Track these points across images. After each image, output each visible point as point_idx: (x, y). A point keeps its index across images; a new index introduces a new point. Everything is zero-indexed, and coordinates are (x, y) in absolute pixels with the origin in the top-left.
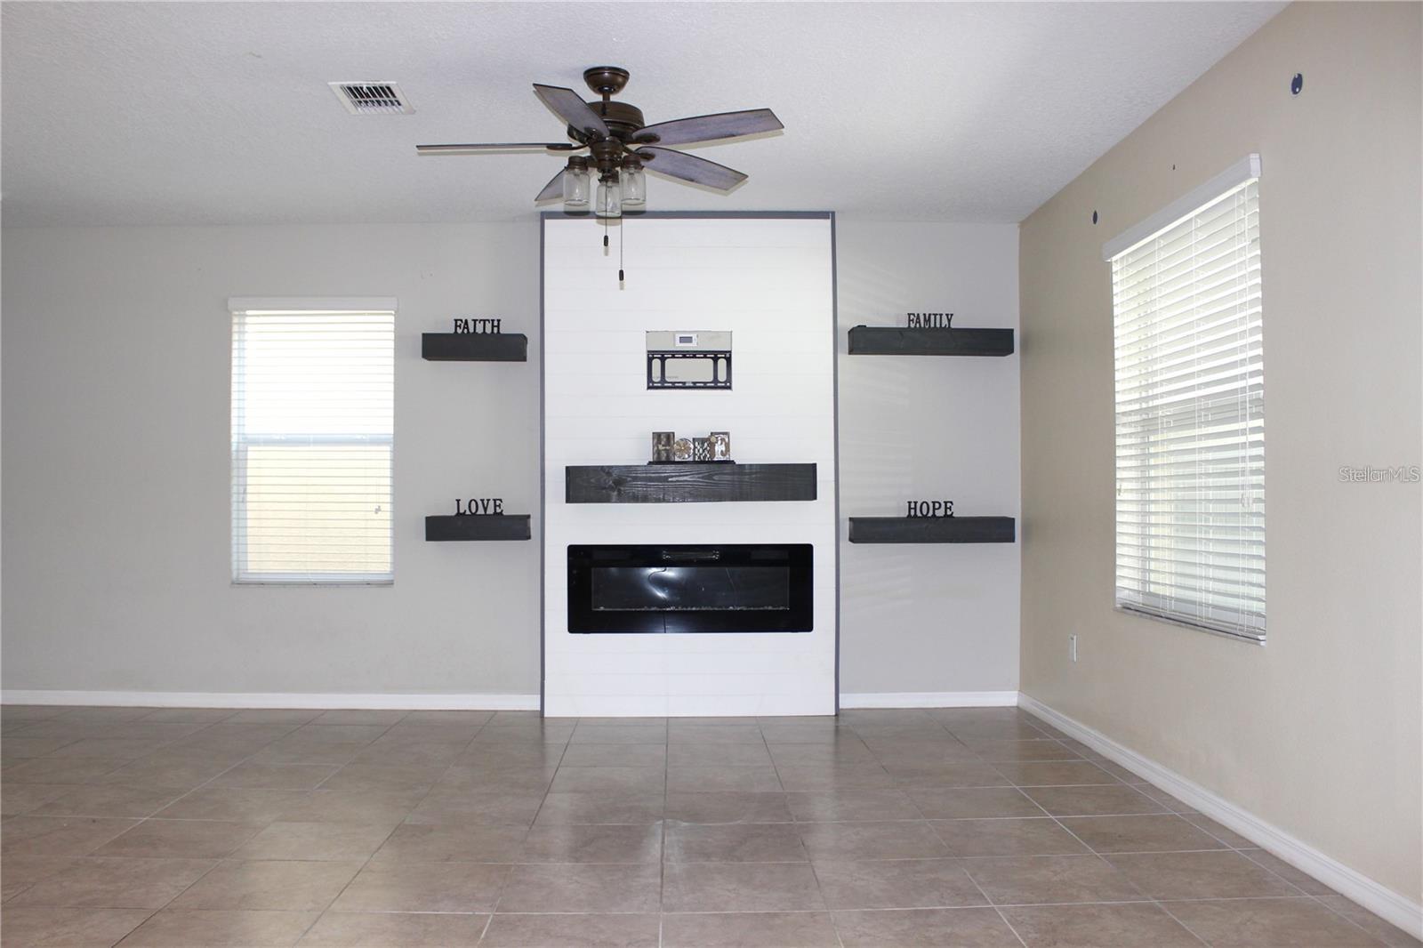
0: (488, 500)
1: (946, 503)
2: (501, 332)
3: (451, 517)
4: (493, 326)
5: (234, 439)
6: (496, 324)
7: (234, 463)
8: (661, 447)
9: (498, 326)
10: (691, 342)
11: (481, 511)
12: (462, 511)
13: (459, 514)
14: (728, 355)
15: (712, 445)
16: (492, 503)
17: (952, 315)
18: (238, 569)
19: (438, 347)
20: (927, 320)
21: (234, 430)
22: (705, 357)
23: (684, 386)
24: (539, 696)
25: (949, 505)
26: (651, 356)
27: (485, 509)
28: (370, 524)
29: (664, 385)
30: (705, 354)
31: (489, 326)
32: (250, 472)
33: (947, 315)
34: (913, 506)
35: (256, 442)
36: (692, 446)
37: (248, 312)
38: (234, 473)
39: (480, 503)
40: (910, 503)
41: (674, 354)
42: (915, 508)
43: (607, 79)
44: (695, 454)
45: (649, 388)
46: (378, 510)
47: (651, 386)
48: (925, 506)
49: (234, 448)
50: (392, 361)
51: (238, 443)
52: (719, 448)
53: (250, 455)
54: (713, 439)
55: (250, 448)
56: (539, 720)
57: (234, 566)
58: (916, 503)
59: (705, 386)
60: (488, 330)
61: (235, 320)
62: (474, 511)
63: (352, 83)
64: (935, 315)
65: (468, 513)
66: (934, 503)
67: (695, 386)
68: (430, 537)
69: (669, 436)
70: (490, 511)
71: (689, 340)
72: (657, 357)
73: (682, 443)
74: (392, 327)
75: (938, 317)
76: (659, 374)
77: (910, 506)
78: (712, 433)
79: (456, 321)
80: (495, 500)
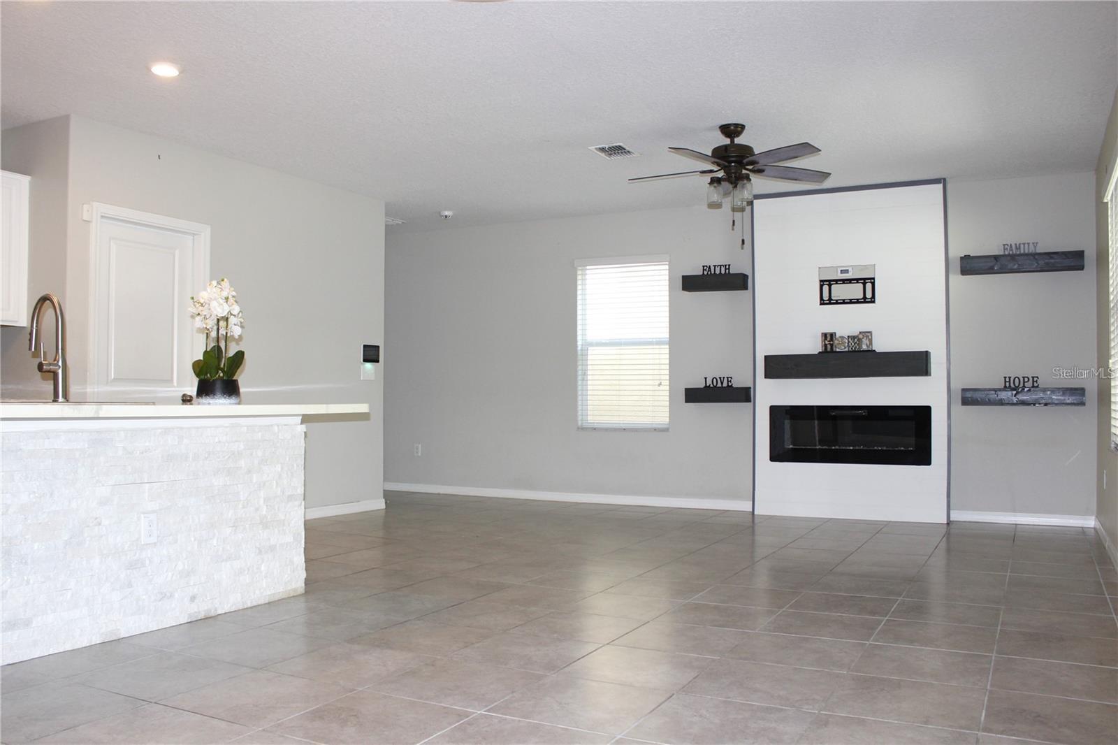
0: (724, 378)
1: (1033, 378)
2: (731, 272)
3: (701, 388)
4: (726, 269)
5: (579, 343)
6: (728, 267)
7: (580, 357)
8: (827, 342)
9: (729, 269)
10: (848, 273)
11: (719, 385)
12: (708, 385)
13: (706, 386)
14: (872, 281)
15: (859, 340)
16: (726, 379)
17: (1037, 243)
18: (582, 420)
19: (691, 283)
20: (1018, 248)
21: (579, 337)
22: (857, 282)
23: (844, 302)
24: (751, 502)
25: (1035, 379)
26: (822, 282)
27: (722, 383)
28: (657, 393)
29: (830, 302)
30: (857, 280)
31: (723, 269)
32: (589, 362)
33: (1033, 243)
34: (1007, 380)
35: (591, 344)
36: (847, 341)
37: (588, 267)
38: (580, 363)
39: (719, 380)
40: (1005, 378)
41: (837, 281)
42: (1010, 381)
43: (733, 130)
44: (848, 346)
45: (821, 304)
46: (660, 385)
47: (822, 302)
48: (1017, 380)
49: (579, 348)
50: (667, 293)
51: (582, 345)
52: (865, 341)
53: (589, 352)
54: (861, 336)
55: (589, 348)
56: (751, 516)
57: (580, 418)
58: (1010, 378)
59: (858, 302)
60: (723, 272)
61: (579, 272)
62: (715, 384)
63: (601, 146)
64: (1024, 244)
65: (712, 386)
66: (1024, 378)
67: (851, 302)
68: (687, 401)
69: (832, 335)
70: (725, 384)
71: (847, 271)
72: (826, 283)
73: (840, 340)
74: (667, 272)
75: (1026, 245)
76: (828, 295)
77: (1005, 380)
78: (860, 333)
79: (704, 267)
80: (728, 378)
